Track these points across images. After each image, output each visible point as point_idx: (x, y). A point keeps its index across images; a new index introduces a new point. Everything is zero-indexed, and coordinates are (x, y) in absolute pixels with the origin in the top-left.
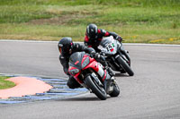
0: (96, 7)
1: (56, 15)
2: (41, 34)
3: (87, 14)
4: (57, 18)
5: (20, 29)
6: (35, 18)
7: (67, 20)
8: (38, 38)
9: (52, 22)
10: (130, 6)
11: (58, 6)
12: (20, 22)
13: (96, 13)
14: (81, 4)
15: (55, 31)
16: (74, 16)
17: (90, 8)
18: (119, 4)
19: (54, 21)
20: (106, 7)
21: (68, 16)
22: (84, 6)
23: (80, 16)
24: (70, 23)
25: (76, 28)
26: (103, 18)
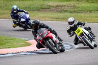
0: (75, 3)
1: (53, 7)
2: (45, 17)
3: (71, 6)
4: (54, 9)
5: (34, 14)
6: (42, 9)
7: (59, 10)
8: (44, 19)
9: (51, 11)
10: (94, 2)
11: (54, 2)
12: (34, 11)
13: (75, 6)
14: (67, 1)
15: (52, 16)
16: (63, 8)
17: (72, 3)
18: (88, 1)
19: (52, 10)
20: (80, 3)
21: (59, 7)
22: (69, 2)
23: (66, 7)
24: (61, 12)
25: (64, 14)
26: (79, 9)
